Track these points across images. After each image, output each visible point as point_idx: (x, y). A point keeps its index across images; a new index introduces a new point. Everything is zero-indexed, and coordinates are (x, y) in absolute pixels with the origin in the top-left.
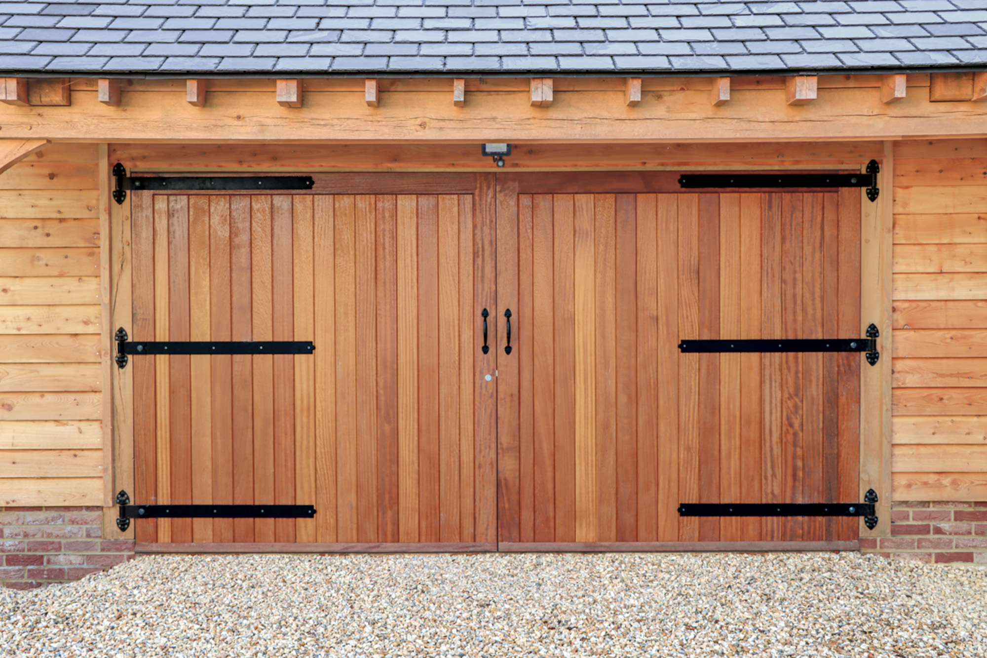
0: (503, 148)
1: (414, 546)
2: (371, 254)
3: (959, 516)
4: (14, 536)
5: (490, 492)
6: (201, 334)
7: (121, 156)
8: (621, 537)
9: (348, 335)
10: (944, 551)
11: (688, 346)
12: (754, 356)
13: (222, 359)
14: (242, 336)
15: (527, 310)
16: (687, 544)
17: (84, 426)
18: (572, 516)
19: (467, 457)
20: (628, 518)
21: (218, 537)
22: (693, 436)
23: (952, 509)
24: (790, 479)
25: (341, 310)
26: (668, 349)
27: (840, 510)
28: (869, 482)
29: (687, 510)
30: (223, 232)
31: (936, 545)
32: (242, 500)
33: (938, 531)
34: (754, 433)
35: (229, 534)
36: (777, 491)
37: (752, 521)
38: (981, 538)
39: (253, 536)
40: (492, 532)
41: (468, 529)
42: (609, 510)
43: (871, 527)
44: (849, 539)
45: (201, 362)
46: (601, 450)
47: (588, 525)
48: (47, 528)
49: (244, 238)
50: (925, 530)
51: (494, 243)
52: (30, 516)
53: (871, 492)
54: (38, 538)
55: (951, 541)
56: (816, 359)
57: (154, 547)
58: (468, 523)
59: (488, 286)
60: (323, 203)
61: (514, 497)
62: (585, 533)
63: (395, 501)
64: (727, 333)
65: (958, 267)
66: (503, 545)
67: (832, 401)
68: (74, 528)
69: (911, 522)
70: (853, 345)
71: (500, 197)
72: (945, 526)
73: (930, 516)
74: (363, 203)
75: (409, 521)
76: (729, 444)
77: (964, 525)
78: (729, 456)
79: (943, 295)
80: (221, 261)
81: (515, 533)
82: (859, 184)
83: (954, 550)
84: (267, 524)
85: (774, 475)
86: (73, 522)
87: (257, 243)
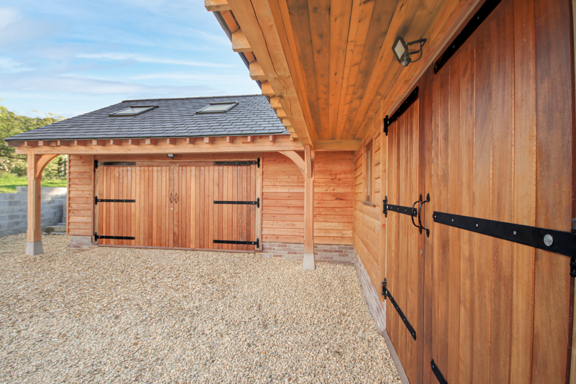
0: (172, 156)
1: (155, 247)
2: (147, 180)
3: (279, 246)
4: (75, 241)
5: (172, 235)
6: (112, 198)
7: (97, 158)
8: (200, 247)
9: (142, 198)
10: (275, 254)
11: (216, 202)
12: (231, 205)
13: (117, 203)
14: (121, 199)
15: (180, 193)
16: (215, 250)
17: (88, 217)
18: (190, 242)
19: (167, 227)
20: (202, 243)
21: (115, 244)
22: (216, 224)
23: (277, 244)
24: (239, 235)
25: (141, 193)
26: (211, 203)
27: (250, 243)
28: (257, 236)
29: (215, 241)
30: (117, 175)
31: (273, 253)
32: (120, 235)
33: (274, 249)
34: (230, 223)
35: (117, 243)
36: (236, 238)
37: (230, 245)
38: (284, 251)
39: (122, 243)
40: (172, 245)
41: (167, 244)
42: (198, 241)
43: (258, 248)
44: (252, 250)
45: (112, 204)
46: (196, 226)
47: (193, 244)
48: (81, 240)
49: (121, 176)
50: (271, 249)
51: (173, 178)
52: (78, 237)
53: (258, 239)
54: (80, 242)
55: (277, 252)
56: (245, 206)
57: (102, 245)
58: (167, 242)
59: (172, 188)
60: (138, 168)
61: (177, 237)
62: (192, 246)
63: (152, 237)
64: (225, 199)
65: (278, 184)
66: (174, 248)
67: (248, 216)
68: (86, 240)
69: (267, 247)
70: (253, 203)
71: (175, 167)
72: (275, 248)
73: (272, 245)
74: (146, 168)
75: (155, 242)
76: (225, 226)
77: (280, 248)
78: (225, 229)
79: (274, 191)
80: (117, 181)
81: (177, 245)
82: (255, 164)
83: (277, 254)
84: (125, 241)
85: (235, 234)
86: (86, 239)
87: (124, 177)
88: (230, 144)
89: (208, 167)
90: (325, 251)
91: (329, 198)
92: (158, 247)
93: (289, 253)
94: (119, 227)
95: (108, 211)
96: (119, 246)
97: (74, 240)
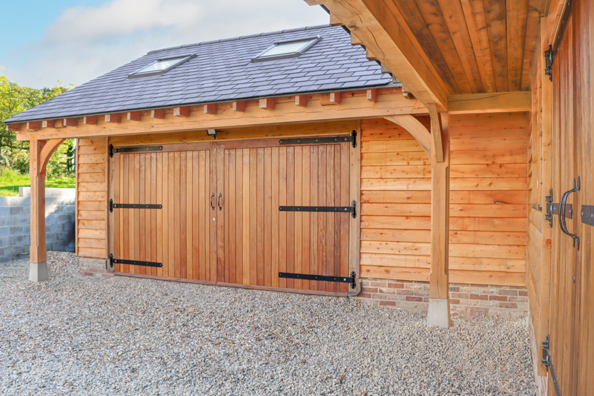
0: (214, 132)
1: (191, 280)
2: (178, 173)
3: (390, 286)
4: (86, 266)
5: (215, 262)
6: (131, 202)
7: (111, 142)
8: (258, 284)
9: (172, 202)
10: (383, 300)
11: (282, 209)
12: (307, 214)
13: (137, 210)
14: (142, 203)
15: (227, 194)
16: (281, 289)
17: (101, 231)
18: (242, 274)
19: (207, 249)
20: (261, 277)
21: (136, 272)
22: (283, 245)
23: (387, 282)
24: (321, 265)
25: (170, 193)
26: (276, 209)
27: (340, 279)
28: (353, 268)
29: (282, 275)
30: (137, 166)
31: (380, 297)
32: (142, 259)
33: (381, 291)
34: (306, 245)
35: (138, 271)
36: (316, 270)
37: (306, 281)
38: (399, 296)
39: (145, 272)
40: (215, 278)
41: (208, 276)
42: (254, 273)
43: (353, 288)
44: (344, 292)
45: (131, 210)
46: (251, 248)
47: (247, 278)
48: (94, 264)
49: (143, 168)
50: (375, 291)
51: (216, 168)
52: (90, 260)
53: (353, 273)
54: (91, 267)
55: (386, 296)
56: (331, 214)
57: (119, 273)
58: (208, 273)
59: (214, 184)
60: (165, 155)
61: (223, 265)
62: (246, 281)
63: (186, 263)
64: (298, 204)
65: (388, 175)
66: (218, 283)
67: (337, 232)
68: (99, 265)
69: (370, 287)
70: (346, 209)
71: (218, 151)
72: (384, 289)
73: (378, 285)
74: (177, 155)
75: (190, 272)
76: (298, 249)
77: (392, 290)
78: (297, 254)
79: (382, 188)
80: (137, 176)
81: (223, 279)
82: (348, 141)
83: (387, 300)
84: (149, 268)
85: (314, 263)
86: (100, 263)
87: (147, 170)
88: (301, 109)
89: (270, 148)
90: (474, 297)
91: (480, 199)
92: (195, 281)
93: (408, 299)
94: (141, 247)
95: (126, 222)
96: (141, 276)
97: (85, 264)
